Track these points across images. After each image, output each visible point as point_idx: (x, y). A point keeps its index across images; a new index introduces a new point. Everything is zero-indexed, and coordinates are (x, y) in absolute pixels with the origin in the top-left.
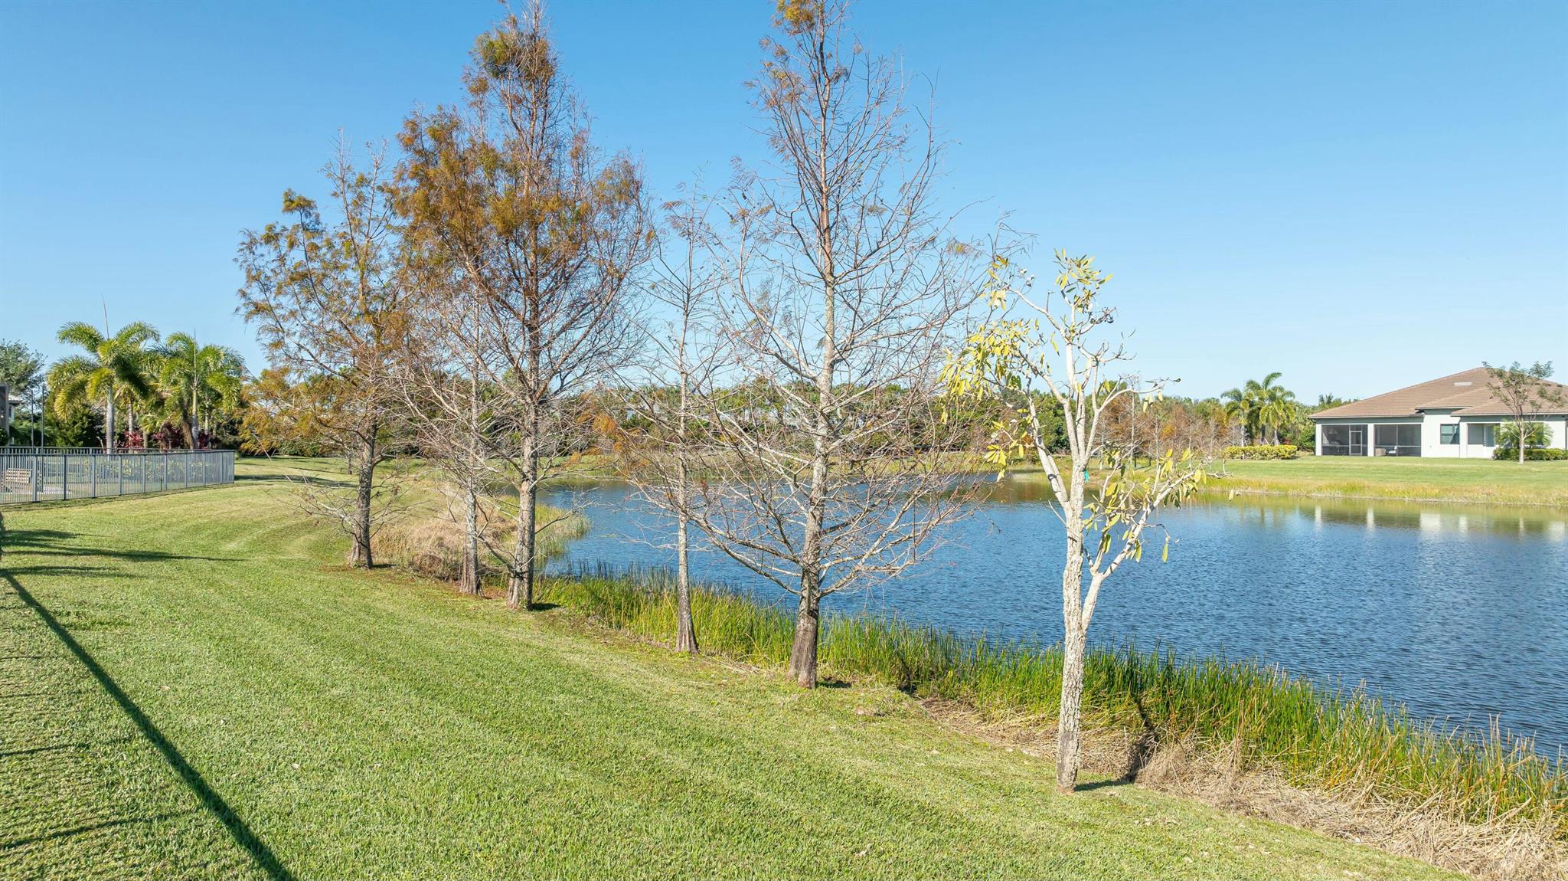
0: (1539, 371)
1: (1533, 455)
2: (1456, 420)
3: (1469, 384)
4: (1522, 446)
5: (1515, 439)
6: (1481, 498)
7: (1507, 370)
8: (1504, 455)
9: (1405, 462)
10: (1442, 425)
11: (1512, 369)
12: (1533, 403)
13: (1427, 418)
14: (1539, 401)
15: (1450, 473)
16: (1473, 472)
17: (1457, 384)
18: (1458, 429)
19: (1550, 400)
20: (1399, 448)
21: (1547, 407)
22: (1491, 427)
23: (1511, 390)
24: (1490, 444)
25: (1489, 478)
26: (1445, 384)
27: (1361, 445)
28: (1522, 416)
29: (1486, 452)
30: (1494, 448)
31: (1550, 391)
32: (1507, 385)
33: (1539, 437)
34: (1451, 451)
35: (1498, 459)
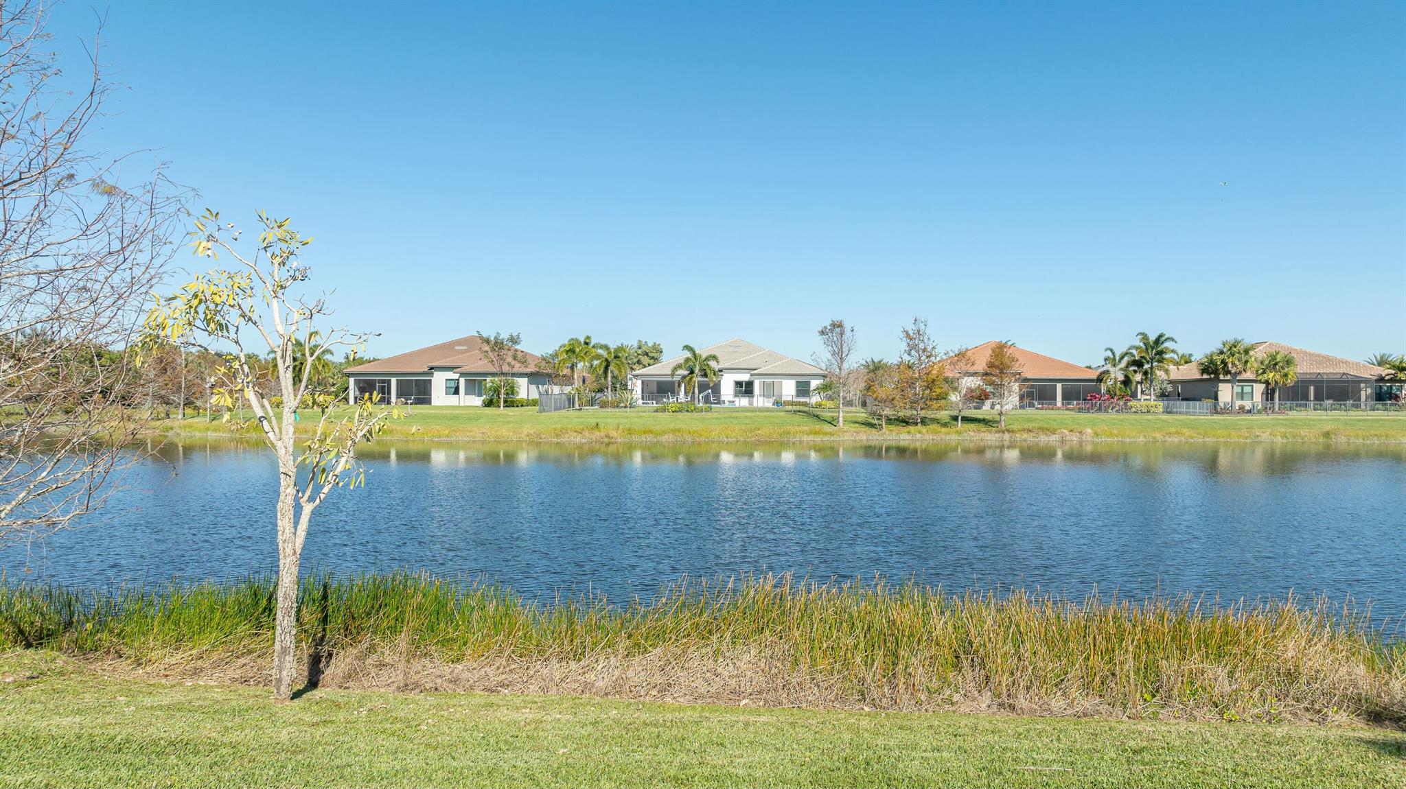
0: (514, 340)
1: (509, 404)
2: (456, 376)
3: (465, 348)
4: (502, 396)
5: (497, 391)
6: (479, 437)
7: (492, 339)
8: (489, 404)
9: (422, 409)
10: (446, 380)
11: (496, 337)
12: (509, 364)
13: (436, 374)
14: (513, 362)
15: (455, 418)
16: (469, 416)
17: (457, 348)
18: (458, 383)
19: (519, 362)
20: (415, 399)
21: (518, 368)
22: (480, 382)
23: (496, 354)
24: (480, 395)
25: (482, 421)
26: (448, 347)
27: (386, 396)
28: (502, 374)
29: (477, 401)
30: (482, 398)
31: (519, 355)
32: (493, 350)
33: (512, 391)
34: (453, 400)
35: (486, 406)
